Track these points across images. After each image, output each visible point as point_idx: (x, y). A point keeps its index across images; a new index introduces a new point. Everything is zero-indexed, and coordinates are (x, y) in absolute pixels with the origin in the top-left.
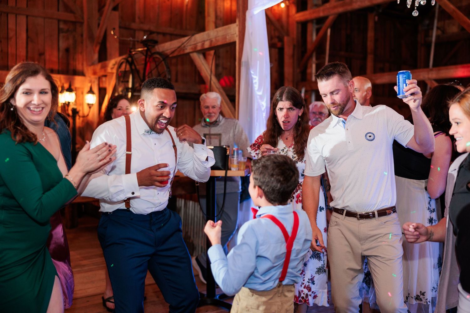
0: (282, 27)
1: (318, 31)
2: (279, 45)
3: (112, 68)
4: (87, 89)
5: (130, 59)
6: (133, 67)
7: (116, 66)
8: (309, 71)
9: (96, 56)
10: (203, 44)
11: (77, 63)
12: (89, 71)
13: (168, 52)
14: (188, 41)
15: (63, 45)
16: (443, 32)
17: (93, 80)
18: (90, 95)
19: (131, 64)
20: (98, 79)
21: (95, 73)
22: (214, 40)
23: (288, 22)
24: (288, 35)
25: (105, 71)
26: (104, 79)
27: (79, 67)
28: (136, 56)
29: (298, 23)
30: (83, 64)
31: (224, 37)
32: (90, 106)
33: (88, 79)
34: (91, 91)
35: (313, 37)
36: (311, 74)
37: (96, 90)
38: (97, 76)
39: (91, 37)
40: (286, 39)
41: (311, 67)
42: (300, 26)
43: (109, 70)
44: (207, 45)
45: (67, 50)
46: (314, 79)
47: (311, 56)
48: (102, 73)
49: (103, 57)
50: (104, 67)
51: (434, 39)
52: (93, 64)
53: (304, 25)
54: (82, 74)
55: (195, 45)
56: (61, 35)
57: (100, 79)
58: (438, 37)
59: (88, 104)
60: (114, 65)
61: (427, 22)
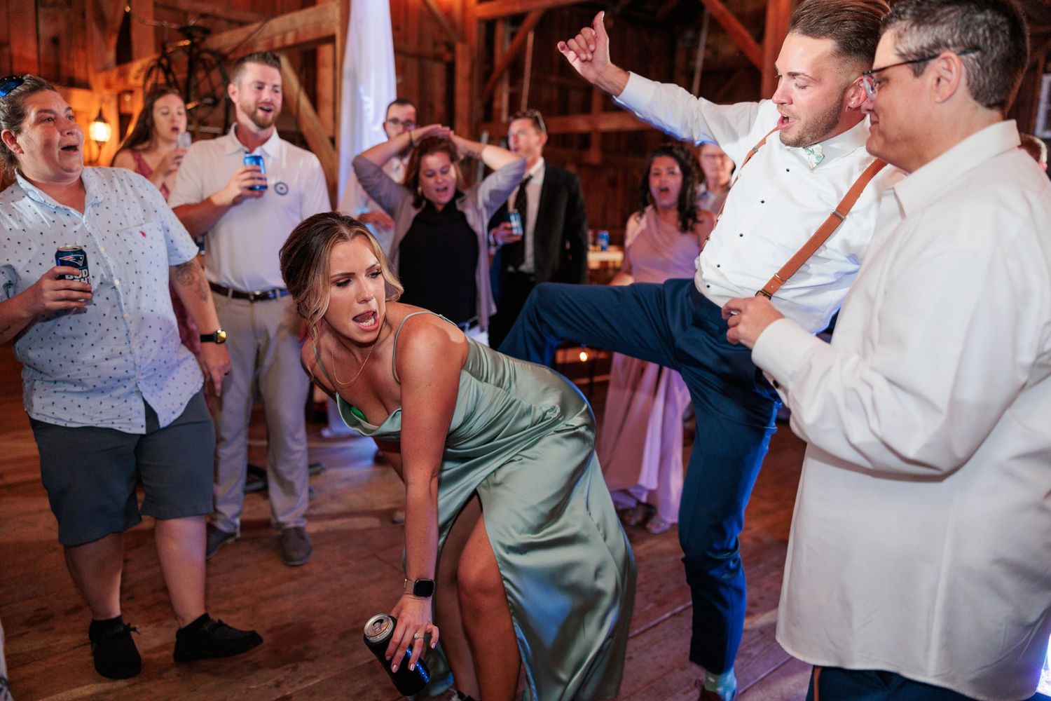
0: (453, 26)
1: (513, 36)
2: (448, 57)
3: (136, 78)
4: (94, 114)
5: (164, 62)
6: (171, 78)
7: (142, 75)
8: (496, 104)
9: (111, 56)
10: (284, 39)
11: (76, 65)
12: (98, 81)
13: (227, 50)
14: (260, 31)
15: (46, 30)
16: (715, 53)
17: (107, 98)
18: (99, 125)
19: (167, 71)
20: (116, 97)
21: (108, 86)
22: (301, 30)
23: (464, 19)
24: (464, 39)
25: (126, 81)
26: (128, 98)
27: (80, 73)
28: (175, 57)
29: (480, 20)
30: (86, 69)
31: (318, 26)
32: (100, 145)
33: (97, 96)
34: (100, 118)
35: (503, 46)
36: (500, 110)
37: (112, 115)
38: (114, 92)
39: (102, 20)
40: (460, 48)
41: (501, 98)
42: (483, 26)
43: (132, 81)
44: (290, 40)
45: (55, 41)
46: (504, 117)
47: (500, 79)
48: (120, 87)
49: (124, 55)
50: (123, 75)
51: (699, 64)
52: (106, 69)
53: (490, 25)
54: (86, 86)
55: (271, 39)
56: (42, 11)
57: (120, 97)
58: (706, 61)
59: (97, 142)
60: (139, 71)
61: (690, 35)
